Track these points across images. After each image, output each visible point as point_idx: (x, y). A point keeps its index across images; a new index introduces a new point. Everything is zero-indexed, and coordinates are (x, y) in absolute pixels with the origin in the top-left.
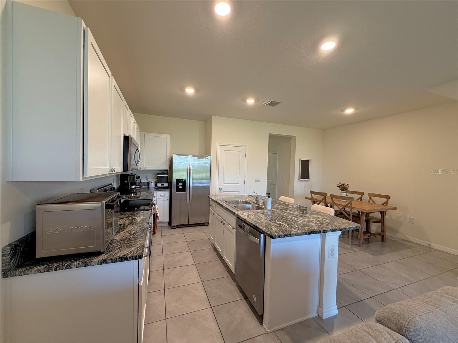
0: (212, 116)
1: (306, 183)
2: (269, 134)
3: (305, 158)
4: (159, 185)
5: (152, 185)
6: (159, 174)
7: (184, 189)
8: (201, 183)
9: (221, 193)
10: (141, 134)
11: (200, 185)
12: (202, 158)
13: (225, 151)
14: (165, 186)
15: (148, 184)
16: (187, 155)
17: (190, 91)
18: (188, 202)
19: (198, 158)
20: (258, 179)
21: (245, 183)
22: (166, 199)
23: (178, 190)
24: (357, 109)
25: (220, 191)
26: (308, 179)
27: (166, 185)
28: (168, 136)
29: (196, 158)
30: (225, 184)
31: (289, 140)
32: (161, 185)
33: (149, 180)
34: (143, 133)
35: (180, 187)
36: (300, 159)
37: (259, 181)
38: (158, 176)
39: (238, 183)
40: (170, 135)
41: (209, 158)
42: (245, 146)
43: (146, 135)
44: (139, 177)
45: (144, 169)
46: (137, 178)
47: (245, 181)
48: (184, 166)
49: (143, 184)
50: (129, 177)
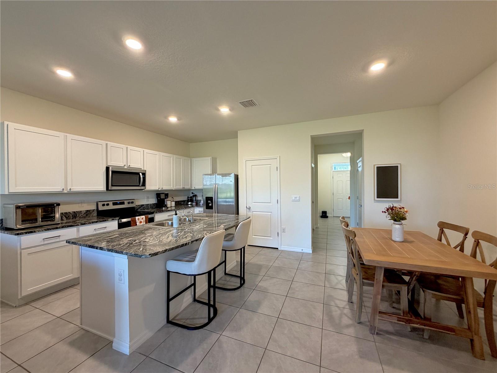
2: (311, 136)
3: (387, 163)
7: (212, 207)
8: (226, 202)
9: (250, 213)
11: (225, 204)
12: (226, 176)
13: (253, 166)
16: (213, 174)
17: (173, 119)
20: (296, 198)
21: (278, 203)
25: (249, 211)
26: (398, 198)
29: (221, 176)
30: (254, 202)
35: (210, 205)
36: (374, 165)
37: (299, 201)
39: (270, 203)
40: (211, 157)
41: (233, 176)
42: (276, 158)
43: (194, 159)
44: (196, 196)
45: (194, 189)
46: (193, 196)
47: (278, 200)
48: (211, 185)
49: (199, 201)
50: (161, 195)
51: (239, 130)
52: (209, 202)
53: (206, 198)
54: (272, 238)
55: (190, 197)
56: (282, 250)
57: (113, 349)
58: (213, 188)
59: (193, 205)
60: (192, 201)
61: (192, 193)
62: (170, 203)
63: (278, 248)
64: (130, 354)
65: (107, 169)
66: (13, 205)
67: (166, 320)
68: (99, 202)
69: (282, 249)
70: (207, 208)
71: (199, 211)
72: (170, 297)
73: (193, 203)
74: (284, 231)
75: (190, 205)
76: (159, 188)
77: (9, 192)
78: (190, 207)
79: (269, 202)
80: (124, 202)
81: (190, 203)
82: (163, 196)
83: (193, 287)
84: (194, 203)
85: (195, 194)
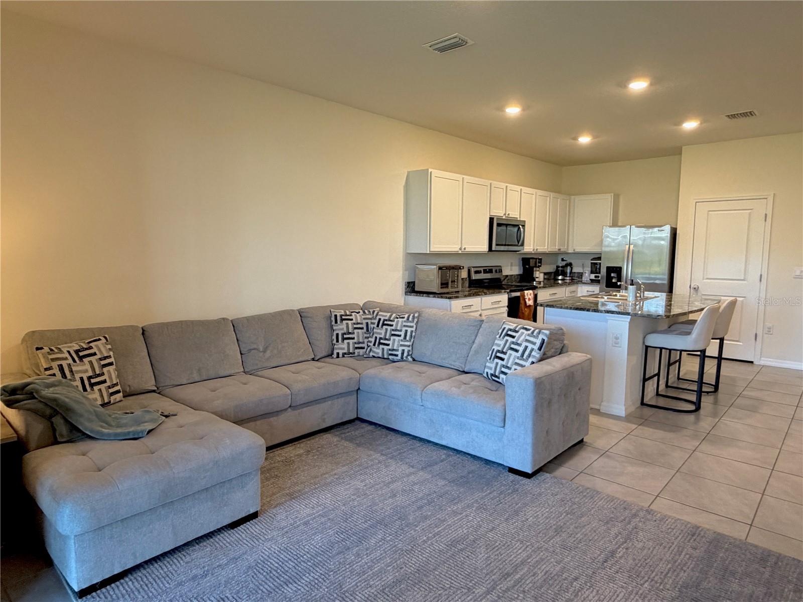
0: (683, 146)
4: (593, 276)
5: (586, 277)
6: (592, 259)
12: (652, 230)
13: (710, 212)
21: (761, 280)
23: (609, 284)
28: (611, 196)
30: (708, 279)
32: (596, 277)
34: (573, 197)
35: (613, 280)
38: (592, 263)
39: (743, 280)
40: (613, 194)
41: (667, 229)
42: (766, 197)
43: (577, 199)
44: (570, 265)
45: (573, 252)
46: (567, 265)
47: (761, 275)
48: (619, 245)
49: (576, 275)
50: (531, 260)
52: (612, 275)
53: (608, 268)
54: (741, 344)
55: (562, 267)
56: (763, 366)
57: (601, 412)
58: (625, 250)
59: (566, 281)
60: (564, 274)
61: (563, 260)
62: (539, 275)
63: (752, 362)
64: (626, 416)
65: (491, 220)
66: (435, 267)
67: (639, 402)
68: (473, 267)
69: (762, 363)
70: (607, 286)
71: (588, 291)
72: (647, 377)
73: (566, 278)
74: (769, 331)
75: (560, 282)
76: (534, 250)
77: (430, 251)
78: (561, 285)
79: (743, 278)
80: (492, 269)
81: (560, 277)
82: (532, 263)
83: (657, 377)
84: (568, 278)
85: (569, 261)
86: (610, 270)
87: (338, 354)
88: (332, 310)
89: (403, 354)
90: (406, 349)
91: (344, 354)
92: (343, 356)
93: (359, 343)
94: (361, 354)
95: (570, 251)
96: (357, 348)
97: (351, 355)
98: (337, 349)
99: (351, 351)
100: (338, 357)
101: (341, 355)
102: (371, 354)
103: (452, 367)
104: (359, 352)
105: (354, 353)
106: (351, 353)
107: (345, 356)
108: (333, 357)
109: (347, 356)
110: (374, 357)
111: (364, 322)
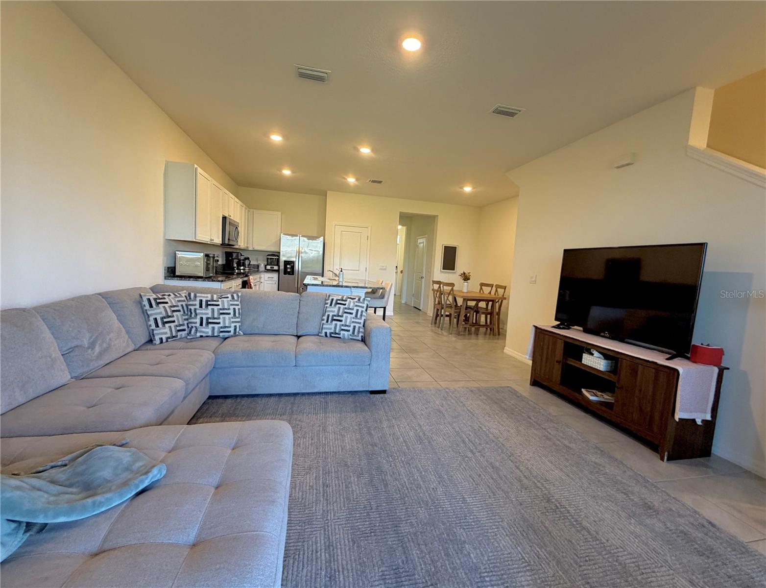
0: (328, 192)
1: (451, 275)
2: (400, 212)
3: (451, 243)
4: (269, 267)
5: (262, 267)
6: (268, 255)
7: (292, 272)
10: (249, 211)
12: (313, 240)
13: (342, 232)
14: (274, 269)
15: (258, 266)
16: (296, 236)
18: (296, 286)
19: (308, 239)
20: (383, 267)
21: (367, 271)
22: (274, 282)
23: (286, 272)
24: (474, 188)
26: (454, 270)
27: (276, 268)
28: (279, 213)
29: (306, 239)
31: (430, 220)
32: (271, 267)
33: (259, 262)
34: (251, 210)
35: (289, 270)
36: (442, 245)
37: (385, 269)
38: (268, 258)
39: (358, 270)
40: (281, 213)
41: (322, 240)
42: (367, 227)
44: (248, 259)
45: (252, 249)
46: (246, 259)
47: (366, 268)
49: (252, 266)
50: (233, 254)
51: (329, 190)
52: (288, 266)
53: (285, 261)
55: (243, 260)
60: (244, 265)
61: (241, 255)
70: (285, 274)
81: (242, 268)
84: (247, 269)
85: (246, 256)
86: (287, 263)
87: (161, 339)
88: (142, 294)
89: (235, 329)
90: (238, 325)
91: (167, 338)
92: (167, 341)
93: (180, 325)
94: (183, 336)
95: (250, 249)
96: (179, 331)
97: (174, 339)
98: (158, 334)
99: (174, 334)
100: (161, 342)
101: (164, 340)
102: (198, 334)
103: (287, 333)
104: (182, 335)
105: (176, 336)
106: (174, 337)
107: (169, 340)
108: (155, 344)
109: (171, 340)
110: (201, 336)
111: (180, 304)
